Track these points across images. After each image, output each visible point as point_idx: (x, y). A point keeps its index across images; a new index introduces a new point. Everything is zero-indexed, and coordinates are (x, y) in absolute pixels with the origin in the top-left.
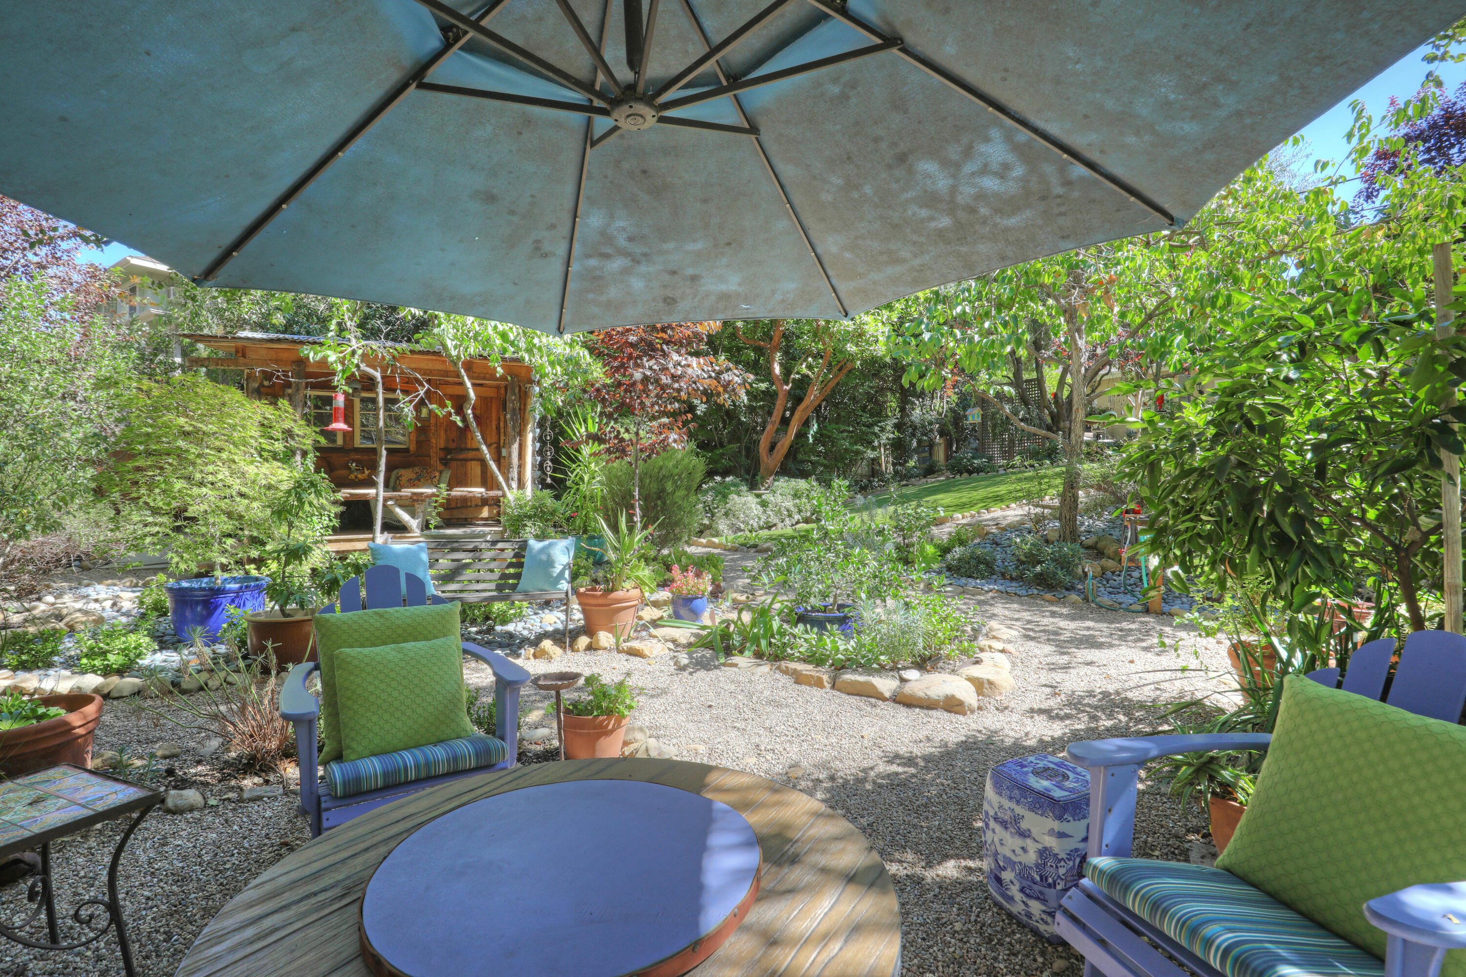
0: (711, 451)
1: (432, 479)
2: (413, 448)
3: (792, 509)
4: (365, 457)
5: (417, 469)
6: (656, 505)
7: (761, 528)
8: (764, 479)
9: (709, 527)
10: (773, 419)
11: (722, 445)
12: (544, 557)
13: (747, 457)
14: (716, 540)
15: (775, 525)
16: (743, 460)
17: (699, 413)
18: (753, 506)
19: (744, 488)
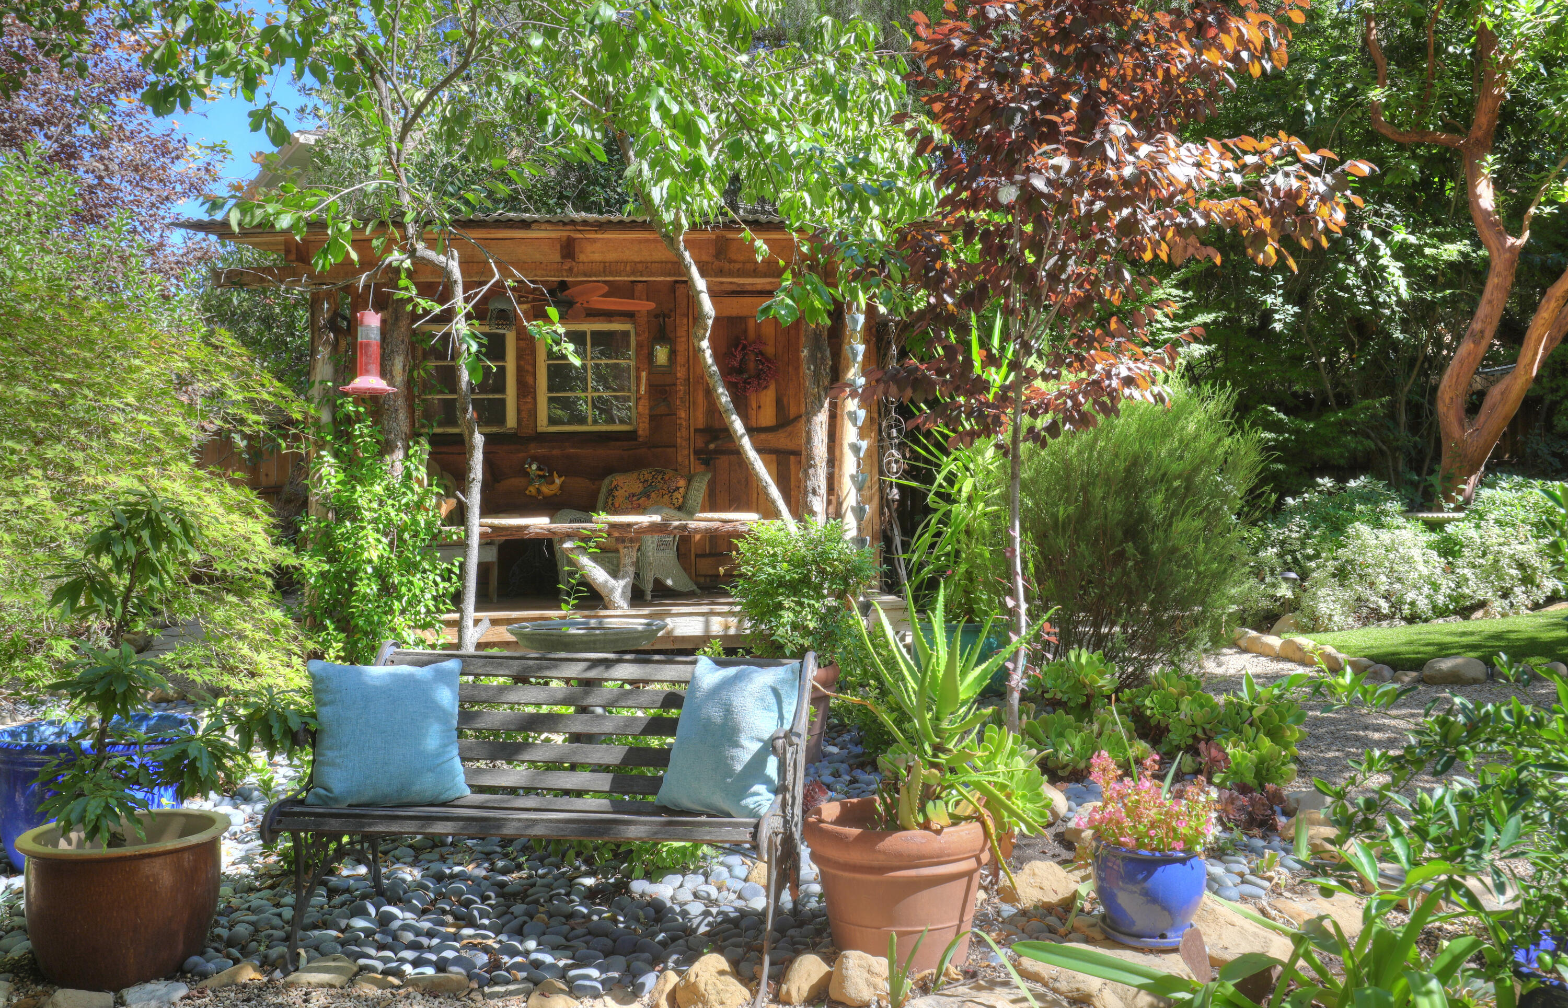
0: (1316, 418)
1: (671, 493)
2: (643, 429)
3: (1535, 562)
4: (556, 452)
5: (646, 474)
6: (1121, 555)
7: (1441, 612)
8: (1451, 483)
9: (1292, 606)
10: (1477, 326)
11: (1343, 401)
12: (715, 713)
13: (1414, 428)
14: (1306, 641)
15: (1482, 604)
16: (1403, 436)
17: (1278, 326)
18: (1416, 554)
19: (1394, 506)
